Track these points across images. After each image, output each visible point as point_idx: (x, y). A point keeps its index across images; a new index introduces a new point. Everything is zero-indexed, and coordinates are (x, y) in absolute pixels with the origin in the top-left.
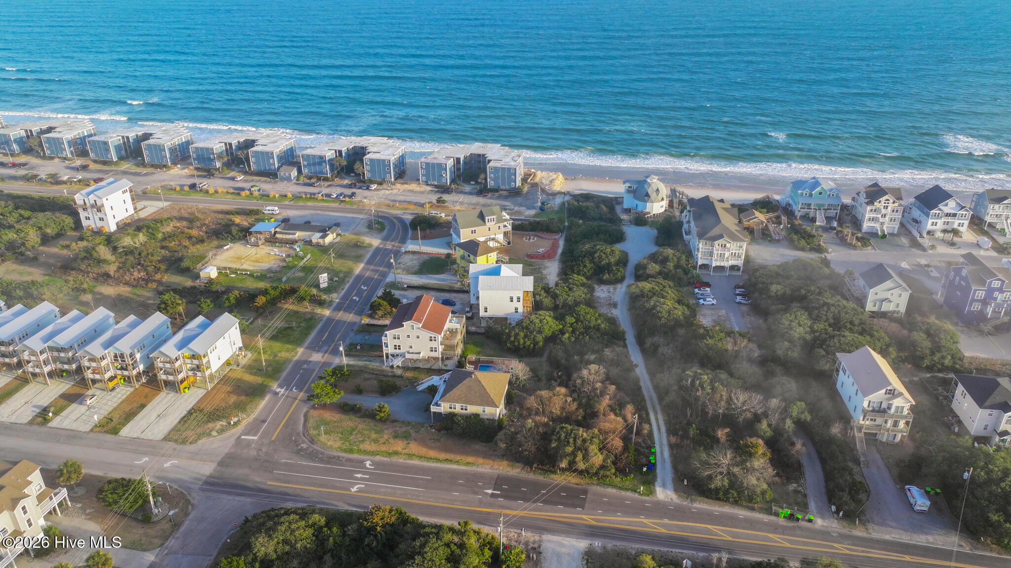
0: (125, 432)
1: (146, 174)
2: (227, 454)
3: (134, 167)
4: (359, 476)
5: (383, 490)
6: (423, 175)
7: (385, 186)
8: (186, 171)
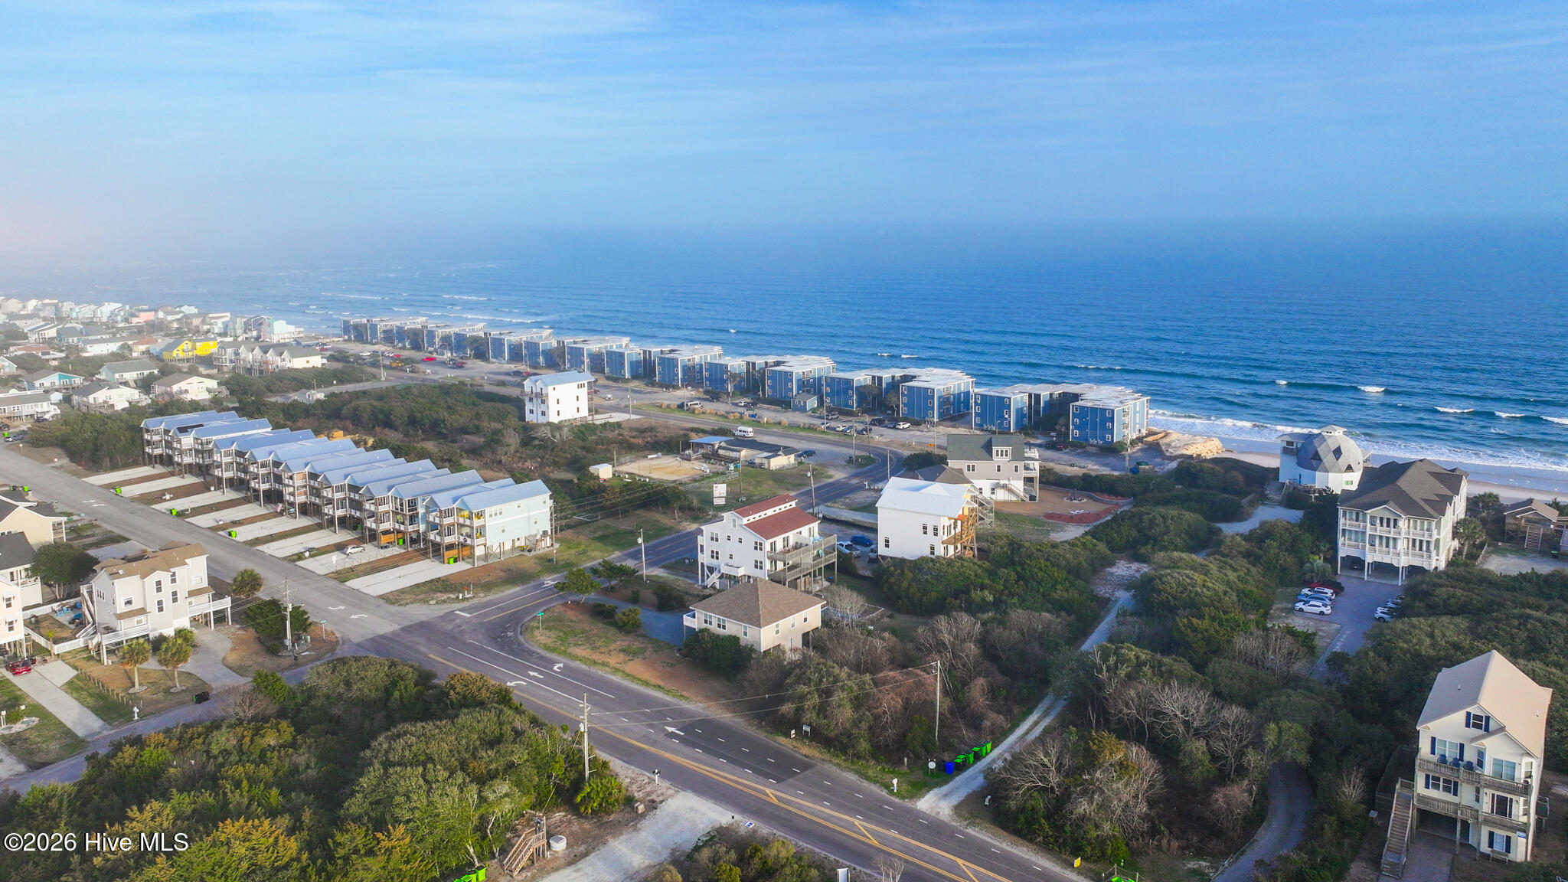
0: (354, 583)
1: (650, 393)
2: (422, 622)
3: (642, 386)
4: (532, 673)
5: (542, 693)
6: (977, 414)
7: (922, 427)
8: (693, 393)
